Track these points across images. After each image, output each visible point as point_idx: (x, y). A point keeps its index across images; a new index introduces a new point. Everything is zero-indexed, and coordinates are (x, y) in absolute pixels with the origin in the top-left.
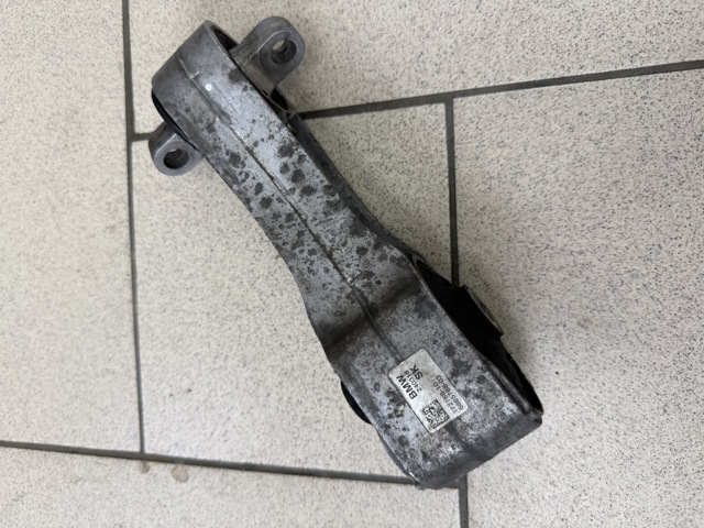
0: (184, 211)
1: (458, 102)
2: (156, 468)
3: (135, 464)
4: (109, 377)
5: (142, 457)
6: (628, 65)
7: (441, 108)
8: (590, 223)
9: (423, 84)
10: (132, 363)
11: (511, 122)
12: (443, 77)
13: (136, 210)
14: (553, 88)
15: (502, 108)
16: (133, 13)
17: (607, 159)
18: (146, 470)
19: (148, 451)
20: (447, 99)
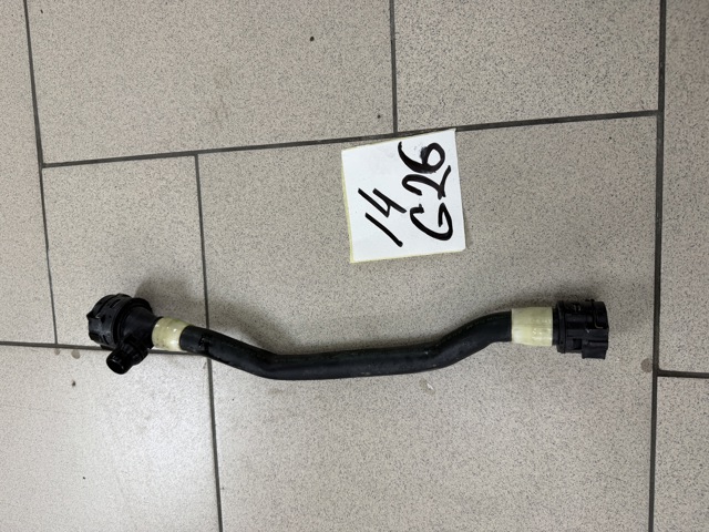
0: (71, 209)
1: (200, 156)
2: (64, 352)
3: (53, 350)
4: (37, 302)
5: (56, 346)
6: (274, 142)
7: (193, 158)
8: (260, 222)
9: (184, 146)
10: (49, 294)
11: (224, 169)
12: (192, 142)
13: (46, 207)
14: (242, 152)
15: (220, 161)
16: (38, 92)
17: (266, 190)
18: (58, 353)
19: (59, 343)
20: (195, 154)
